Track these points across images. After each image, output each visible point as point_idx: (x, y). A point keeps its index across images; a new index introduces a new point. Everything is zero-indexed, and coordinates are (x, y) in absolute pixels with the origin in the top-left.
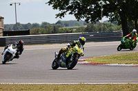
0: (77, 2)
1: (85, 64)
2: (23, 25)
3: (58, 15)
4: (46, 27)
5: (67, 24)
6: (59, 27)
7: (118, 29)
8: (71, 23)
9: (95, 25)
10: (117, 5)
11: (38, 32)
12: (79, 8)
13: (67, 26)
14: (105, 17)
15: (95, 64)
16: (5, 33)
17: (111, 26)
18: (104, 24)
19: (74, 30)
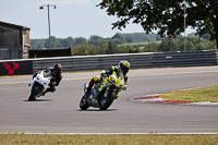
0: (145, 4)
1: (158, 102)
2: (60, 40)
3: (115, 25)
4: (96, 44)
5: (129, 38)
6: (117, 43)
7: (211, 47)
8: (137, 36)
9: (173, 40)
10: (209, 8)
11: (84, 51)
12: (148, 13)
13: (129, 41)
14: (189, 27)
15: (174, 103)
16: (32, 53)
17: (199, 41)
18: (188, 39)
19: (141, 48)
